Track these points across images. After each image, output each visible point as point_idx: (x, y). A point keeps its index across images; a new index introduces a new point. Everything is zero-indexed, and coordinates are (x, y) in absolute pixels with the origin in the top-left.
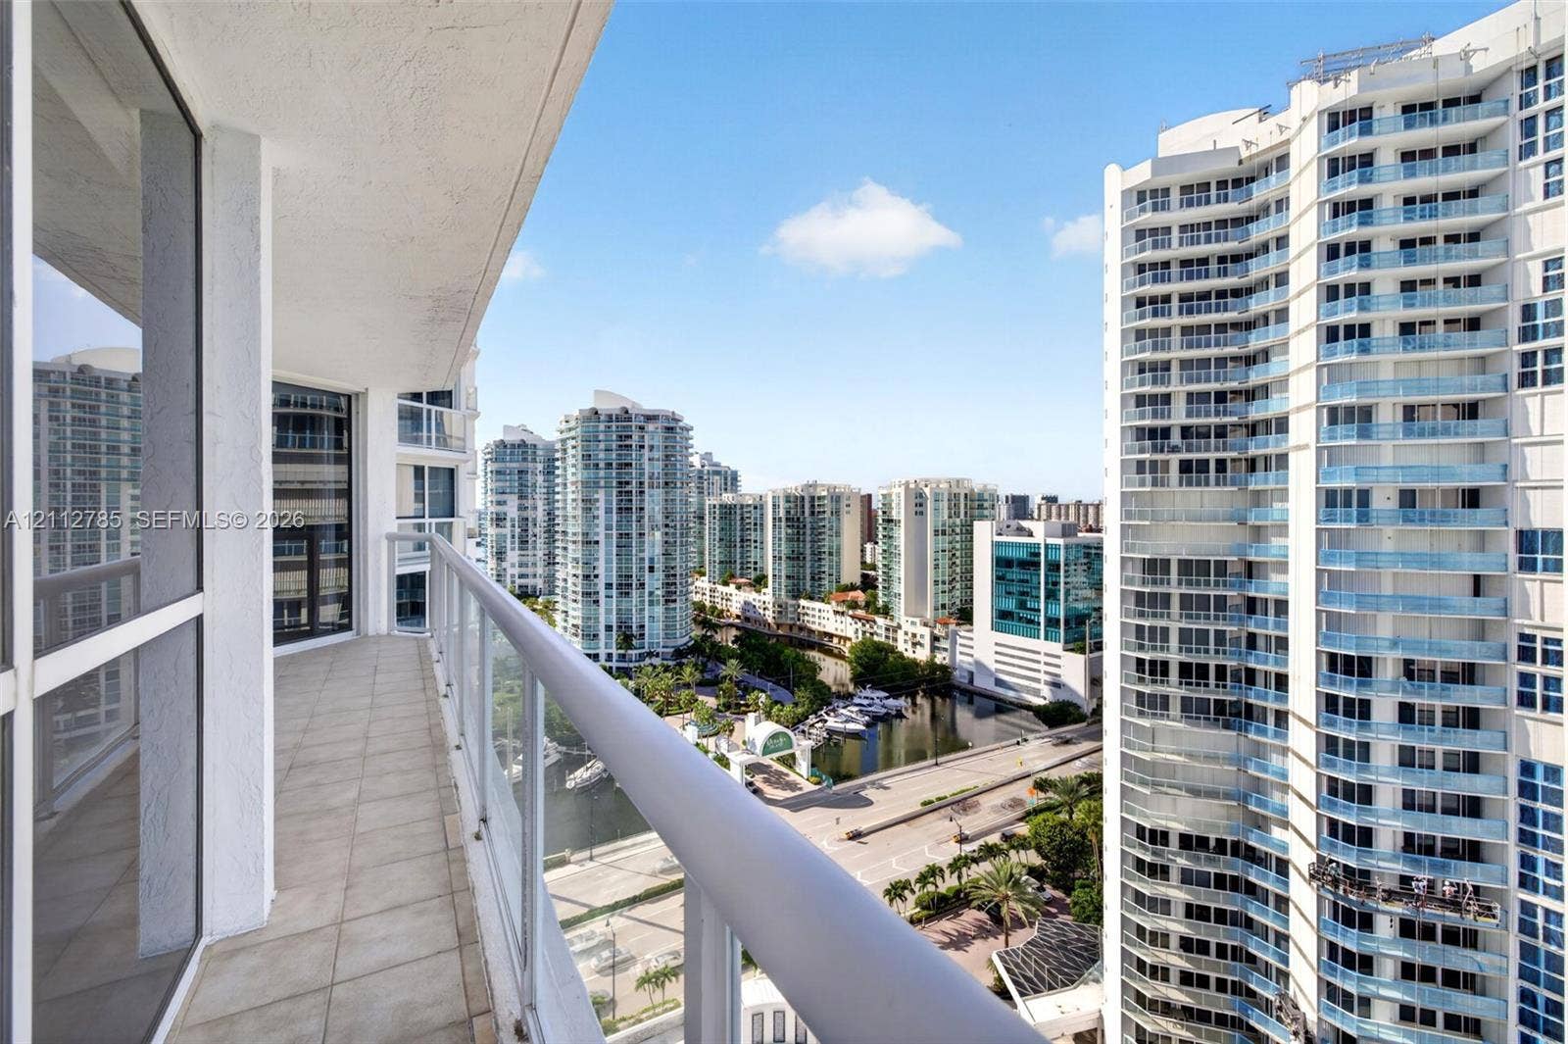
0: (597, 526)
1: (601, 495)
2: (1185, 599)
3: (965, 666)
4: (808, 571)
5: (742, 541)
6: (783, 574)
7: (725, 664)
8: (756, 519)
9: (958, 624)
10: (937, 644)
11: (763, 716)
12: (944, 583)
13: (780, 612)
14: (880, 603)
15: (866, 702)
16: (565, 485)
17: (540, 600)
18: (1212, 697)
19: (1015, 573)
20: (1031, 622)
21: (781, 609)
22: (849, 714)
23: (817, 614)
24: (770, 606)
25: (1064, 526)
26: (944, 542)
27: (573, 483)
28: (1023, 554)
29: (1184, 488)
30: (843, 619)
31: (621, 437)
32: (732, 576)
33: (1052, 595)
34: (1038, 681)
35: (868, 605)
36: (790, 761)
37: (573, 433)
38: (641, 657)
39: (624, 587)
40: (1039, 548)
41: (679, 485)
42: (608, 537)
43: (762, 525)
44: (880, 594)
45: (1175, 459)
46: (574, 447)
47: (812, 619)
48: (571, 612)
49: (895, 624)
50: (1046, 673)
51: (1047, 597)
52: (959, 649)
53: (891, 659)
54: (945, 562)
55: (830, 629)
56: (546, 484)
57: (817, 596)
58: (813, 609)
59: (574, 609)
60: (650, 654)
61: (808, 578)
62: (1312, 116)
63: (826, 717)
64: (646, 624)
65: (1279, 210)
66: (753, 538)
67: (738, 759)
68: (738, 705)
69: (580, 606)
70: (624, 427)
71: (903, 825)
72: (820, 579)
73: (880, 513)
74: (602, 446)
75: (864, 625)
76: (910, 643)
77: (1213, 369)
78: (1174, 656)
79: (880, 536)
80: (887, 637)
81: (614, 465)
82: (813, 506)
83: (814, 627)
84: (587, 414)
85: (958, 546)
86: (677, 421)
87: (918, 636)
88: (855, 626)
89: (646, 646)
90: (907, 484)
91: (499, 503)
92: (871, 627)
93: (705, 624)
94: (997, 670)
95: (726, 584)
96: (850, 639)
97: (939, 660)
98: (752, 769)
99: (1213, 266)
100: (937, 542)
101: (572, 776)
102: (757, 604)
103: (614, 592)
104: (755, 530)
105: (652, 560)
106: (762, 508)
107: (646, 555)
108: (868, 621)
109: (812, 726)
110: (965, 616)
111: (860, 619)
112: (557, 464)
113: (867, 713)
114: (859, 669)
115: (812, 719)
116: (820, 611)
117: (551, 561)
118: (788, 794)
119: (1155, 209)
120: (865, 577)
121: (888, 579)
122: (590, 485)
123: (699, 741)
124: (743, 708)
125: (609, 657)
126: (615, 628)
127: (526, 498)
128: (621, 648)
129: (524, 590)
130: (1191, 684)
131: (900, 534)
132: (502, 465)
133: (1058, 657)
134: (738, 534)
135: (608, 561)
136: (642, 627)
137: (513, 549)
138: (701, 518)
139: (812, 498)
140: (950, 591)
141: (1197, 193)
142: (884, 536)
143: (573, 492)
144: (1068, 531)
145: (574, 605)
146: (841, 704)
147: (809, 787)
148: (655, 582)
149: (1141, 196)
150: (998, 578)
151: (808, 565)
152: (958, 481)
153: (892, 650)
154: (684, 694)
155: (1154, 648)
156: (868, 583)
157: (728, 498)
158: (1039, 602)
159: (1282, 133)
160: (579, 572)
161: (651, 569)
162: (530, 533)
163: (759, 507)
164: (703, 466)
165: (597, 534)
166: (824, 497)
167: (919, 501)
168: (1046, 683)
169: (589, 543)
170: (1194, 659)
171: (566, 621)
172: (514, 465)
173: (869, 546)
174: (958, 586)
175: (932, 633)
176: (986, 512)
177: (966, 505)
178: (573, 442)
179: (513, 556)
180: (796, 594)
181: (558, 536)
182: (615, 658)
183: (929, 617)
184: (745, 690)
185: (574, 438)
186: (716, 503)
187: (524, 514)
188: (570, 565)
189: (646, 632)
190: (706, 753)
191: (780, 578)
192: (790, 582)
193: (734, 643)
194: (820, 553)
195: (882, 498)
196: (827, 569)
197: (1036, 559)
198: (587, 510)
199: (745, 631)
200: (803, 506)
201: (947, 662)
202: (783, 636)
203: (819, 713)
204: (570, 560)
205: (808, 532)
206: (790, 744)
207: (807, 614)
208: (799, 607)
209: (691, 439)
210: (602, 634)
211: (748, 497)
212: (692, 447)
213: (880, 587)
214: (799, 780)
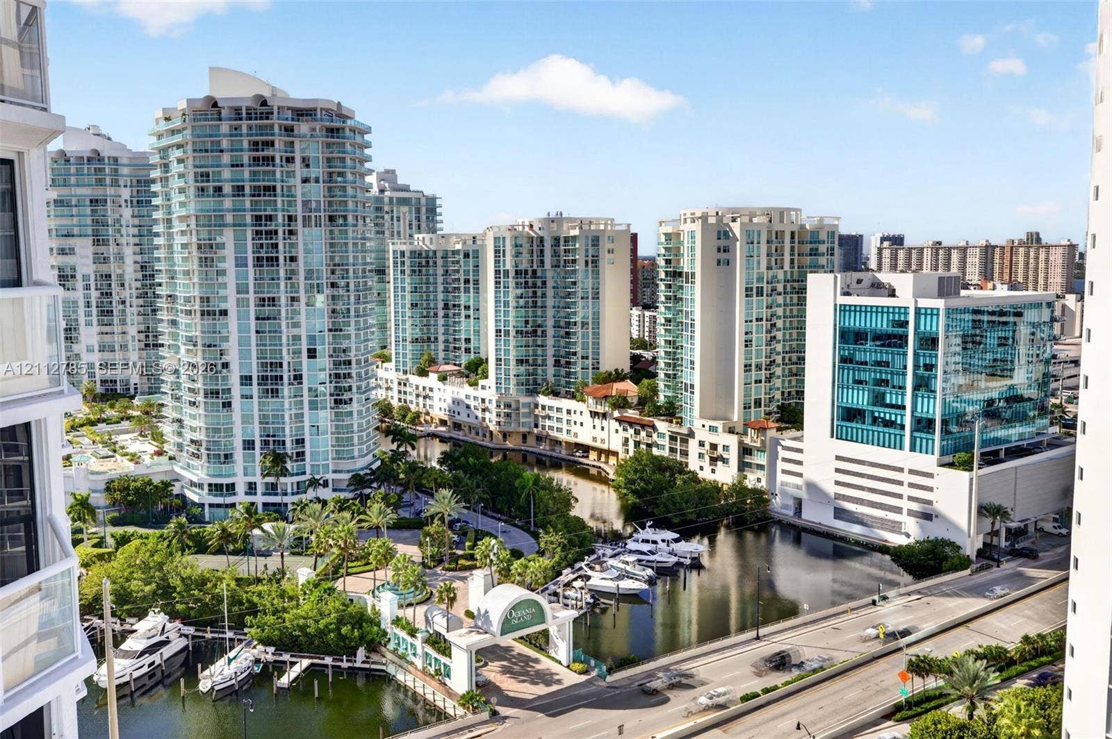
0: (224, 286)
1: (228, 237)
3: (791, 490)
4: (550, 351)
5: (446, 307)
6: (512, 357)
7: (432, 495)
8: (467, 272)
9: (779, 429)
10: (748, 459)
11: (496, 576)
12: (759, 367)
13: (508, 415)
14: (661, 399)
15: (645, 547)
16: (169, 221)
17: (136, 402)
19: (868, 352)
20: (889, 424)
21: (509, 410)
22: (622, 566)
23: (565, 416)
24: (493, 407)
25: (941, 279)
26: (760, 306)
27: (182, 219)
28: (882, 324)
30: (605, 423)
31: (256, 143)
32: (432, 361)
33: (923, 385)
34: (898, 510)
35: (642, 403)
36: (541, 641)
37: (178, 139)
38: (300, 488)
39: (270, 381)
40: (906, 314)
41: (350, 220)
42: (241, 303)
43: (476, 282)
44: (661, 386)
46: (180, 161)
47: (556, 425)
48: (188, 422)
49: (684, 431)
50: (911, 498)
51: (916, 388)
52: (781, 465)
53: (679, 482)
54: (760, 337)
55: (584, 437)
56: (136, 221)
57: (563, 390)
58: (559, 410)
59: (193, 417)
60: (314, 483)
61: (550, 361)
63: (590, 573)
64: (307, 438)
66: (462, 303)
67: (463, 640)
68: (455, 558)
69: (201, 411)
70: (261, 127)
71: (716, 731)
72: (568, 363)
73: (660, 262)
74: (226, 158)
75: (637, 433)
76: (707, 458)
79: (661, 298)
80: (672, 450)
81: (247, 190)
82: (556, 254)
83: (563, 437)
84: (199, 106)
85: (780, 311)
86: (344, 117)
87: (720, 449)
88: (623, 434)
89: (308, 470)
91: (62, 252)
92: (649, 436)
93: (396, 434)
94: (838, 496)
95: (423, 373)
96: (615, 454)
97: (751, 480)
98: (484, 655)
100: (749, 307)
101: (207, 672)
102: (472, 403)
103: (255, 389)
104: (467, 291)
105: (312, 339)
106: (476, 254)
107: (303, 332)
108: (643, 426)
109: (568, 585)
110: (791, 416)
111: (631, 424)
112: (155, 188)
113: (648, 564)
114: (632, 499)
115: (567, 575)
116: (569, 412)
117: (151, 341)
118: (542, 690)
120: (635, 359)
121: (674, 363)
122: (211, 222)
123: (401, 613)
124: (461, 562)
125: (251, 488)
126: (258, 445)
127: (105, 243)
128: (268, 475)
129: (110, 386)
131: (695, 296)
132: (64, 191)
133: (930, 475)
134: (441, 296)
135: (243, 342)
136: (300, 442)
137: (89, 324)
138: (381, 272)
139: (557, 240)
140: (769, 380)
142: (668, 298)
143: (183, 233)
144: (947, 288)
145: (193, 411)
146: (609, 552)
147: (571, 678)
148: (318, 373)
150: (844, 360)
151: (550, 342)
152: (781, 213)
153: (681, 468)
154: (375, 545)
156: (641, 370)
157: (422, 241)
158: (903, 395)
160: (199, 360)
161: (312, 354)
162: (115, 298)
163: (472, 254)
164: (382, 191)
165: (225, 299)
166: (574, 237)
167: (723, 243)
168: (911, 513)
169: (212, 313)
171: (180, 434)
172: (80, 191)
174: (779, 371)
175: (741, 443)
176: (823, 260)
177: (792, 249)
178: (178, 153)
179: (89, 335)
180: (533, 387)
181: (162, 303)
182: (260, 489)
183: (736, 419)
184: (463, 534)
185: (179, 146)
186: (404, 248)
187: (104, 269)
188: (183, 349)
189: (308, 449)
190: (413, 633)
191: (507, 361)
192: (522, 369)
193: (441, 462)
194: (568, 324)
195: (663, 238)
196: (579, 349)
197: (901, 330)
198: (205, 262)
199: (456, 443)
200: (542, 251)
201: (763, 484)
202: (513, 450)
203: (577, 566)
204: (181, 340)
205: (550, 292)
206: (540, 616)
207: (549, 418)
208: (536, 406)
209: (368, 145)
210: (239, 454)
211: (454, 239)
212: (368, 159)
213: (661, 375)
214: (555, 667)
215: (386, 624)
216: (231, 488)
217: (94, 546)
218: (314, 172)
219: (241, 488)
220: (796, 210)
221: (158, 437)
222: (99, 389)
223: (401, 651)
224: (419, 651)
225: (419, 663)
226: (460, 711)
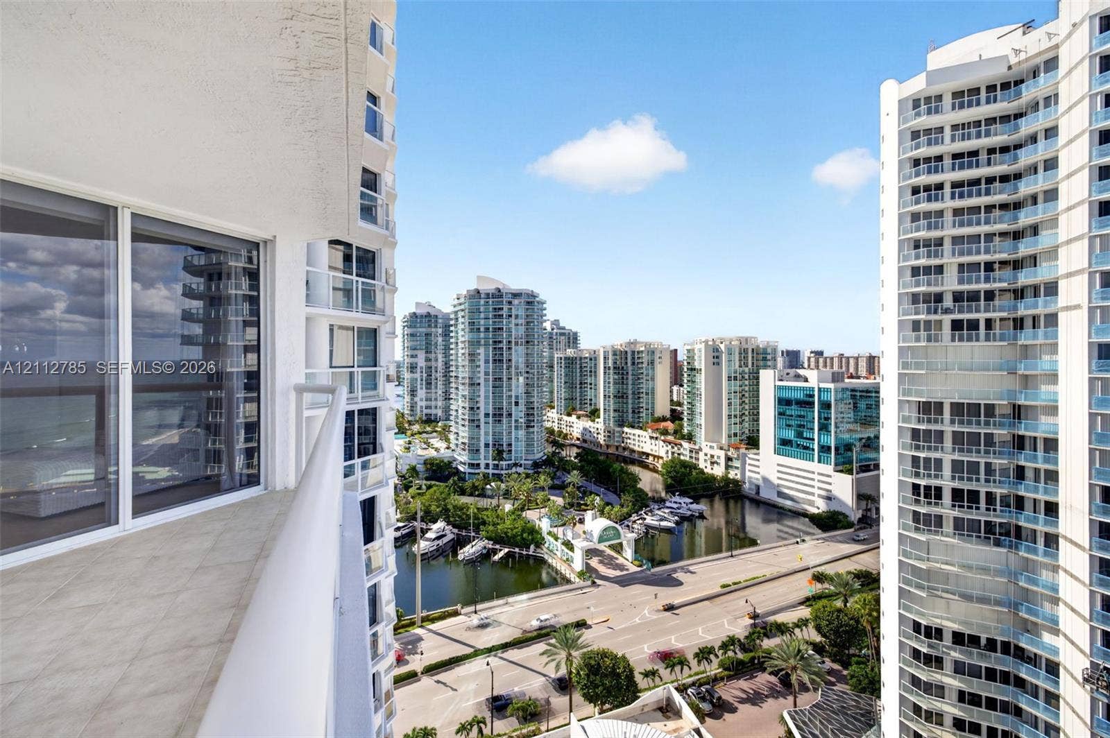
0: (479, 372)
1: (481, 350)
2: (957, 437)
3: (753, 481)
4: (630, 406)
5: (581, 383)
6: (611, 408)
7: (569, 473)
8: (591, 367)
9: (746, 449)
10: (730, 463)
11: (598, 514)
12: (735, 416)
13: (609, 437)
14: (685, 431)
15: (675, 506)
16: (457, 343)
17: (440, 424)
18: (983, 519)
19: (793, 410)
20: (806, 448)
21: (610, 434)
22: (663, 514)
23: (637, 438)
24: (602, 432)
25: (833, 374)
26: (735, 386)
27: (462, 342)
28: (800, 396)
29: (957, 343)
30: (657, 442)
31: (495, 309)
32: (574, 409)
33: (824, 428)
34: (813, 494)
35: (676, 432)
36: (618, 548)
38: (510, 467)
39: (498, 416)
40: (813, 391)
41: (536, 343)
42: (486, 380)
43: (595, 372)
44: (685, 424)
45: (947, 319)
46: (463, 317)
47: (633, 442)
48: (461, 434)
49: (697, 447)
50: (820, 488)
51: (820, 430)
52: (748, 468)
53: (694, 474)
54: (736, 401)
55: (647, 448)
56: (444, 343)
57: (636, 425)
58: (634, 435)
59: (463, 431)
60: (516, 465)
61: (630, 411)
62: (1082, 21)
63: (645, 516)
64: (513, 443)
65: (1047, 104)
66: (589, 381)
67: (580, 544)
68: (579, 505)
69: (467, 429)
70: (498, 302)
71: (706, 603)
72: (639, 412)
73: (685, 363)
74: (482, 315)
75: (673, 448)
76: (709, 462)
77: (983, 244)
78: (947, 483)
79: (685, 381)
80: (691, 457)
81: (491, 329)
82: (633, 358)
83: (636, 448)
84: (472, 293)
85: (747, 389)
86: (535, 297)
87: (715, 457)
88: (665, 448)
89: (513, 458)
90: (706, 342)
91: (412, 356)
92: (679, 449)
93: (555, 443)
94: (778, 486)
95: (569, 415)
96: (662, 458)
97: (732, 475)
98: (590, 553)
99: (983, 157)
100: (730, 385)
101: (462, 551)
102: (592, 430)
103: (491, 419)
104: (591, 376)
105: (517, 397)
106: (596, 360)
107: (513, 394)
108: (676, 445)
109: (634, 522)
110: (753, 442)
111: (670, 443)
112: (452, 328)
113: (676, 514)
114: (669, 481)
115: (634, 517)
116: (639, 436)
117: (447, 398)
118: (618, 573)
119: (929, 112)
120: (673, 411)
121: (692, 412)
122: (474, 344)
123: (551, 530)
125: (487, 466)
126: (491, 446)
127: (431, 352)
128: (494, 460)
129: (429, 417)
130: (963, 507)
131: (701, 379)
132: (415, 330)
133: (829, 476)
134: (578, 379)
135: (487, 397)
136: (510, 445)
137: (422, 388)
138: (552, 367)
139: (633, 352)
140: (741, 423)
141: (967, 96)
142: (688, 381)
143: (462, 348)
144: (836, 378)
145: (463, 428)
146: (657, 507)
147: (633, 568)
148: (519, 413)
149: (916, 104)
150: (780, 414)
152: (746, 340)
153: (695, 467)
154: (540, 496)
155: (929, 476)
156: (675, 416)
157: (570, 352)
158: (813, 433)
159: (1050, 39)
160: (467, 405)
161: (517, 404)
162: (433, 377)
163: (593, 359)
164: (553, 329)
166: (642, 352)
167: (716, 354)
168: (820, 496)
169: (473, 384)
170: (966, 486)
171: (457, 439)
172: (420, 330)
173: (675, 388)
174: (747, 419)
175: (726, 455)
176: (769, 363)
177: (753, 357)
178: (463, 313)
179: (421, 393)
180: (621, 423)
181: (452, 380)
182: (491, 467)
183: (724, 442)
184: (584, 493)
185: (462, 310)
186: (561, 356)
187: (429, 364)
188: (460, 400)
189: (513, 449)
190: (556, 539)
191: (609, 411)
192: (617, 414)
193: (575, 458)
194: (639, 393)
195: (686, 352)
196: (644, 405)
197: (811, 399)
198: (472, 361)
199: (584, 449)
200: (626, 358)
201: (739, 477)
202: (612, 454)
203: (640, 513)
204: (460, 396)
205: (630, 377)
206: (618, 536)
207: (629, 438)
208: (623, 432)
209: (545, 309)
210: (482, 449)
211: (585, 352)
212: (545, 315)
213: (685, 419)
214: (625, 562)
215: (545, 534)
216: (478, 465)
217: (417, 489)
218: (520, 321)
219: (482, 466)
220: (755, 338)
221: (447, 440)
222: (424, 418)
223: (551, 548)
224: (559, 549)
225: (559, 554)
226: (577, 580)
